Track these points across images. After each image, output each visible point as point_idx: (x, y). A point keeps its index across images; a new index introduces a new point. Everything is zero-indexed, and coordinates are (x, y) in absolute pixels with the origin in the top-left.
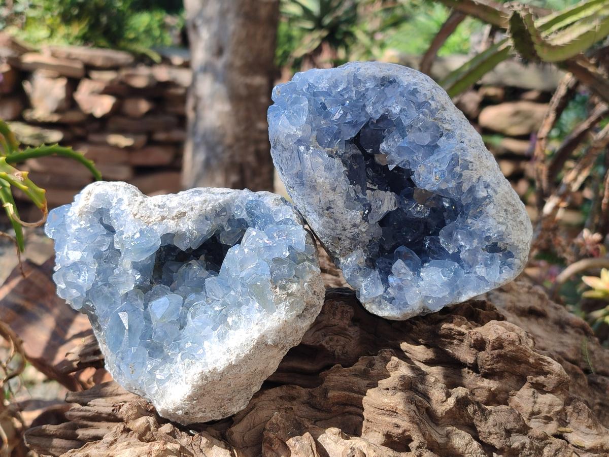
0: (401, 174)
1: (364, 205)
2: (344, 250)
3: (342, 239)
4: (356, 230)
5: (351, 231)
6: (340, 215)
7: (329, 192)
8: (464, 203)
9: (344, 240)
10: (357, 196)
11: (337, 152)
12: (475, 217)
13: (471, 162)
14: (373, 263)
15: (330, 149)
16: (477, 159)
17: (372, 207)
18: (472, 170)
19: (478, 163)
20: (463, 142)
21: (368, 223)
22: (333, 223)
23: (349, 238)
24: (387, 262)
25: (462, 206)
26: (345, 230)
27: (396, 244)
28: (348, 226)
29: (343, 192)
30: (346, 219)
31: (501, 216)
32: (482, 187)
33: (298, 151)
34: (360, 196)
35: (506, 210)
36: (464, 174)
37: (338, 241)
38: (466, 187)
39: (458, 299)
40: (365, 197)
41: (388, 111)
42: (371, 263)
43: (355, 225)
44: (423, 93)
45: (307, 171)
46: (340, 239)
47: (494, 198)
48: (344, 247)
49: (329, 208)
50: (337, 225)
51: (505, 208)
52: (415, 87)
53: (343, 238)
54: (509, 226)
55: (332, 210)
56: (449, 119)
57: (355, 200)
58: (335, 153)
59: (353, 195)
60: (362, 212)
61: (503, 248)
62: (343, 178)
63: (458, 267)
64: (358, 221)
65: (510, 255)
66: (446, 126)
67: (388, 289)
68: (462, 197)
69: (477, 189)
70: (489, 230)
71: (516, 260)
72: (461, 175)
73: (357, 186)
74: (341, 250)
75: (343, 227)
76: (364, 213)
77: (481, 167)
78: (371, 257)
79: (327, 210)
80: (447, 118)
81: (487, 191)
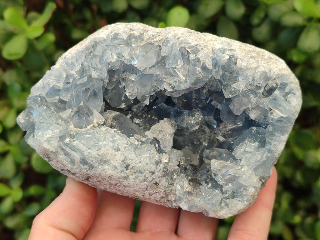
0: (160, 105)
1: (151, 143)
2: (167, 189)
3: (158, 182)
4: (162, 166)
5: (158, 170)
6: (140, 164)
7: (116, 155)
8: (218, 78)
9: (160, 182)
10: (141, 141)
11: (98, 123)
12: (236, 80)
13: (196, 45)
14: (197, 182)
15: (91, 125)
16: (198, 40)
17: (158, 139)
18: (202, 49)
19: (202, 42)
20: (179, 38)
21: (165, 153)
22: (140, 175)
23: (162, 177)
24: (205, 172)
25: (219, 81)
26: (153, 173)
27: (200, 155)
28: (154, 168)
29: (127, 146)
30: (147, 164)
31: (252, 63)
32: (220, 54)
33: (66, 145)
34: (143, 140)
35: (252, 57)
36: (199, 57)
37: (156, 186)
38: (209, 65)
39: (278, 151)
40: (147, 138)
41: (109, 64)
42: (195, 182)
43: (158, 163)
44: (122, 32)
45: (86, 153)
46: (156, 184)
47: (236, 55)
48: (165, 186)
49: (127, 167)
50: (144, 174)
51: (249, 56)
52: (113, 33)
53: (157, 180)
54: (264, 65)
55: (131, 167)
56: (155, 34)
57: (141, 145)
58: (97, 125)
59: (137, 143)
60: (154, 148)
61: (275, 85)
62: (118, 136)
63: (256, 128)
64: (157, 157)
65: (284, 86)
66: (157, 39)
67: (223, 189)
68: (213, 74)
69: (218, 59)
70: (253, 80)
71: (291, 85)
72: (198, 60)
73: (136, 136)
74: (164, 191)
75: (150, 172)
76: (156, 148)
77: (206, 43)
78: (190, 178)
79: (127, 169)
80: (153, 34)
81: (227, 54)
